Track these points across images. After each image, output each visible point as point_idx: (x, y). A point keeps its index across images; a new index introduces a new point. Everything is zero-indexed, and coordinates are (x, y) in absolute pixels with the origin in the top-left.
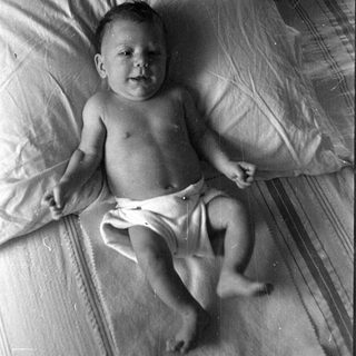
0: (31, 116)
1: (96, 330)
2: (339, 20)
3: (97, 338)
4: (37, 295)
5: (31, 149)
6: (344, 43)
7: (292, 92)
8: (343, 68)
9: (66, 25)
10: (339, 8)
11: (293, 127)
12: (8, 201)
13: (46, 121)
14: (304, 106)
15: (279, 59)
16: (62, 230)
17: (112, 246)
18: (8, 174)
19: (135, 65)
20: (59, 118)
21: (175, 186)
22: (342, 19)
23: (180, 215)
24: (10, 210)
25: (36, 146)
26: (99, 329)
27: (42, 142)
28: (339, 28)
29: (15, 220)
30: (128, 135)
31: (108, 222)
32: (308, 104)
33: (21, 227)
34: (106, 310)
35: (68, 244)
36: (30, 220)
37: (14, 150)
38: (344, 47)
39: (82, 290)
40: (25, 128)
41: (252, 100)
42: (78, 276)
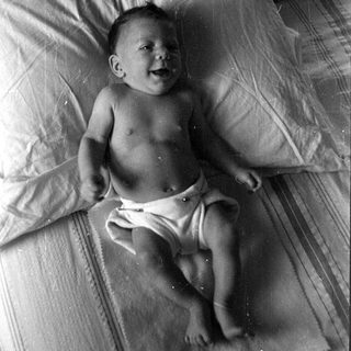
0: (42, 115)
1: (105, 324)
2: (337, 22)
3: (107, 331)
4: (48, 289)
5: (41, 146)
6: (343, 44)
7: (293, 90)
8: (342, 68)
9: (75, 27)
10: (337, 10)
11: (295, 124)
12: (19, 198)
13: (56, 119)
14: (305, 104)
15: (280, 59)
16: (71, 226)
17: (119, 243)
18: (19, 172)
19: (157, 57)
20: (68, 116)
21: (174, 189)
22: (340, 20)
23: (181, 216)
24: (21, 207)
25: (46, 143)
26: (108, 322)
27: (52, 140)
28: (338, 29)
29: (26, 216)
30: (132, 132)
31: (113, 220)
32: (308, 102)
33: (31, 222)
34: (115, 303)
35: (77, 240)
36: (40, 216)
37: (26, 147)
38: (342, 48)
39: (92, 285)
40: (35, 127)
41: (255, 98)
42: (87, 271)
